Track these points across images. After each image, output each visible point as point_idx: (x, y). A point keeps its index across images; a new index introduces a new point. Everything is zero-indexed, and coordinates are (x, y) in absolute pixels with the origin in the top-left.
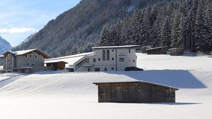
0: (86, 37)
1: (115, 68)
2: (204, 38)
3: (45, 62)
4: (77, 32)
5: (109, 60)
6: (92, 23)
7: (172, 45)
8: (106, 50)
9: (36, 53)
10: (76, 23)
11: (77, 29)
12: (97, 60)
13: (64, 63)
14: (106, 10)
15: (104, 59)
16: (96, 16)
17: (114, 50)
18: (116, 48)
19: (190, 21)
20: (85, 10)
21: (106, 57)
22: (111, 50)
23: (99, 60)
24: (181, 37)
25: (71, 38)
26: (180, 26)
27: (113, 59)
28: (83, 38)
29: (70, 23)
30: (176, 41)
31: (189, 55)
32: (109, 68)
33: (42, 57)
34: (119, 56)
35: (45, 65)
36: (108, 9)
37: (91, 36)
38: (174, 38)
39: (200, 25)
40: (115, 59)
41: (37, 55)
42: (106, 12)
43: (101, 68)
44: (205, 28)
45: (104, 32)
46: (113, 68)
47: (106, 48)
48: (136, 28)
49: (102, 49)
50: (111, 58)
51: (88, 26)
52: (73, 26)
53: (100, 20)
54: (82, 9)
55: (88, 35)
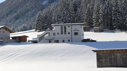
0: (14, 21)
1: (71, 40)
2: (119, 19)
3: (11, 36)
4: (8, 18)
5: (66, 34)
6: (18, 12)
7: (94, 25)
8: (63, 26)
9: (4, 29)
10: (6, 12)
11: (8, 16)
12: (56, 34)
13: (26, 37)
14: (28, 3)
15: (62, 33)
16: (21, 7)
17: (70, 26)
18: (71, 25)
19: (108, 7)
20: (13, 3)
21: (64, 32)
22: (67, 26)
23: (58, 34)
24: (102, 19)
25: (4, 22)
26: (101, 11)
27: (69, 33)
28: (12, 22)
29: (2, 12)
30: (97, 21)
31: (108, 32)
32: (66, 40)
33: (8, 32)
34: (74, 31)
35: (11, 38)
36: (29, 2)
37: (18, 21)
38: (95, 20)
39: (116, 10)
40: (70, 33)
41: (5, 31)
42: (28, 4)
43: (60, 40)
44: (120, 12)
45: (39, 16)
46: (69, 41)
47: (63, 25)
48: (64, 13)
49: (60, 25)
50: (67, 32)
51: (16, 14)
52: (5, 14)
53: (24, 10)
54: (10, 2)
55: (16, 20)
